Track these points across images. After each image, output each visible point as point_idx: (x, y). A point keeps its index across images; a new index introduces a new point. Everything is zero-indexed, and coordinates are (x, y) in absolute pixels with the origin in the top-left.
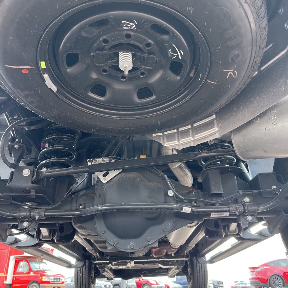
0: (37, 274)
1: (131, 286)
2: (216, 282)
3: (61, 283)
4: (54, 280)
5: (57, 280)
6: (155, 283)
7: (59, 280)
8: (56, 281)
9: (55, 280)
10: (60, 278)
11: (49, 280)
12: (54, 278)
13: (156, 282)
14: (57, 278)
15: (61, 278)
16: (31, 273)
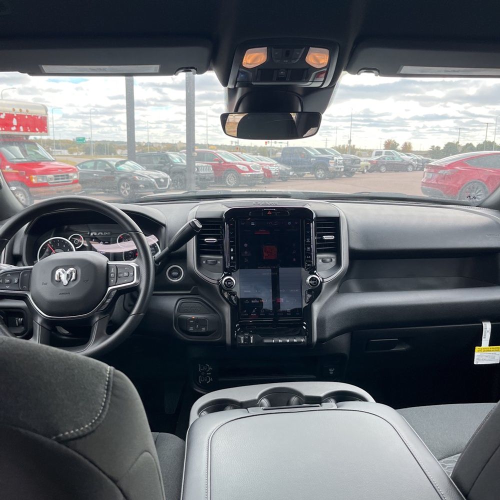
0: (19, 170)
1: (204, 175)
2: (349, 161)
3: (72, 182)
4: (55, 179)
5: (62, 179)
6: (247, 170)
7: (67, 178)
8: (60, 180)
9: (58, 179)
10: (67, 175)
11: (45, 181)
12: (55, 176)
13: (248, 167)
14: (62, 176)
15: (71, 174)
16: (8, 167)
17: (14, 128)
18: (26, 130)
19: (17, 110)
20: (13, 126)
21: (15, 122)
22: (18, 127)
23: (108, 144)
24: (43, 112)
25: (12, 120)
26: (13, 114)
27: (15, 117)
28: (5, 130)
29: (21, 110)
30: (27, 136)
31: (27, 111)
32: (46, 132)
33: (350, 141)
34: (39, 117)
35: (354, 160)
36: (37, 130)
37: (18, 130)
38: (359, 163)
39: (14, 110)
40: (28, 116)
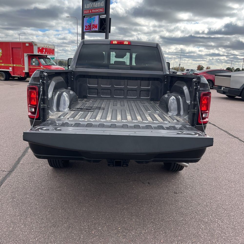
16: (42, 67)
17: (44, 53)
18: (47, 54)
19: (45, 46)
20: (44, 52)
21: (44, 51)
22: (45, 52)
23: (64, 61)
24: (53, 47)
25: (43, 50)
26: (44, 48)
27: (44, 49)
28: (41, 53)
29: (46, 46)
30: (47, 56)
31: (48, 47)
32: (54, 54)
33: (180, 65)
34: (52, 49)
35: (174, 72)
36: (51, 54)
37: (45, 53)
38: (176, 73)
39: (44, 46)
40: (49, 48)
